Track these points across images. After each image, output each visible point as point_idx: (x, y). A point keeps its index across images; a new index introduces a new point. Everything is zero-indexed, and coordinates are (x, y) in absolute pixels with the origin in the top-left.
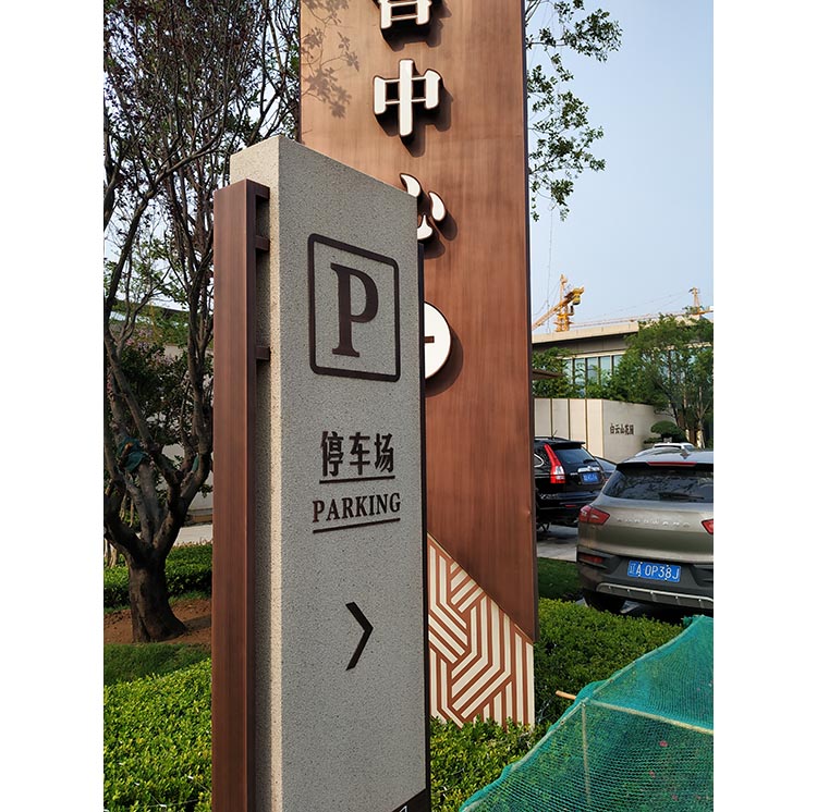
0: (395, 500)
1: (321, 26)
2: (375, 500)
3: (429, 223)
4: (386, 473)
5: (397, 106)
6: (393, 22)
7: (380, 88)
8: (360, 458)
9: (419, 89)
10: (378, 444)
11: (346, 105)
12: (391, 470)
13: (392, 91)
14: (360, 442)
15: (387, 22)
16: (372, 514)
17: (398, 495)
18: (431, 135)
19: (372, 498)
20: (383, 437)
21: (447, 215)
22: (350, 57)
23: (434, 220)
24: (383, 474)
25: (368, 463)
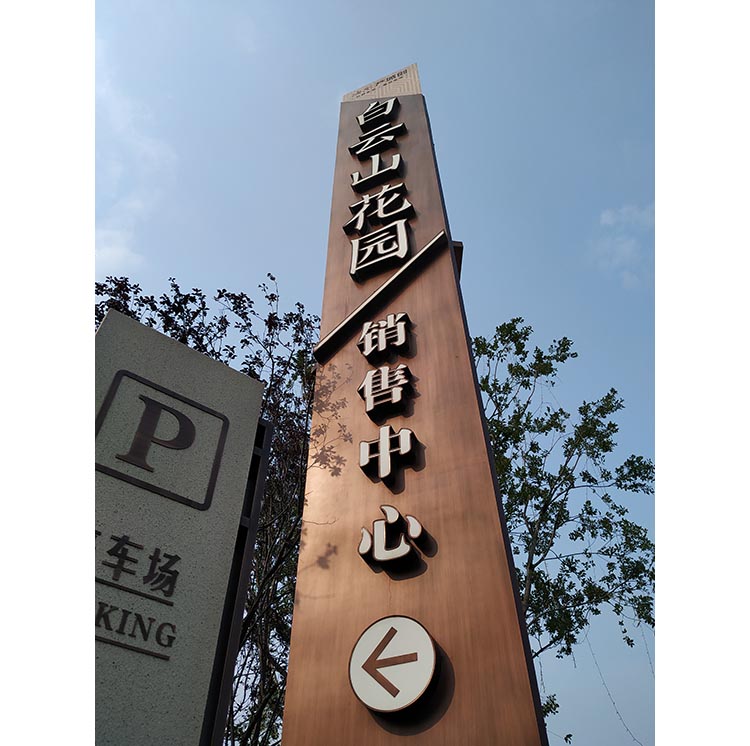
0: (167, 631)
1: (326, 422)
2: (131, 619)
3: (407, 541)
4: (160, 595)
5: (377, 459)
6: (375, 407)
7: (365, 448)
8: (121, 563)
9: (395, 442)
10: (155, 559)
11: (342, 466)
12: (169, 593)
13: (374, 448)
14: (126, 547)
15: (370, 406)
16: (121, 631)
17: (173, 627)
18: (409, 476)
19: (126, 613)
20: (166, 556)
21: (424, 532)
22: (346, 436)
23: (412, 539)
24: (154, 594)
25: (132, 573)
